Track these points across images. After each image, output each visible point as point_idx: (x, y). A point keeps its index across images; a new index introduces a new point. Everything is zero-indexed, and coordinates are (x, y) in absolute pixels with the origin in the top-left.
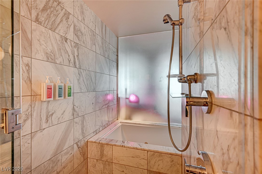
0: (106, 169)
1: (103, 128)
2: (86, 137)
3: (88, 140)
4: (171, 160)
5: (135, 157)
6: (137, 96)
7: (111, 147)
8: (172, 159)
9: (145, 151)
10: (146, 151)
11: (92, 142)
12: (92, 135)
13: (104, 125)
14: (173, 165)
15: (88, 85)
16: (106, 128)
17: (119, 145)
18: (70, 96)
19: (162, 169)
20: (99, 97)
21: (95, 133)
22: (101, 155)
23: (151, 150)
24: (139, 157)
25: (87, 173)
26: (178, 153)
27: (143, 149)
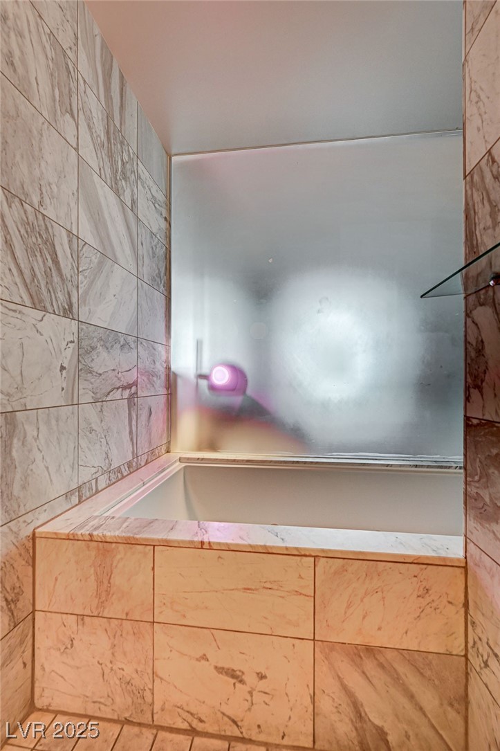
0: (125, 654)
1: (114, 480)
2: (29, 518)
3: (37, 531)
4: (421, 589)
5: (256, 589)
6: (236, 370)
7: (145, 554)
8: (424, 583)
9: (305, 559)
10: (310, 556)
11: (56, 537)
12: (62, 505)
13: (115, 465)
14: (428, 610)
15: (34, 275)
16: (123, 477)
17: (183, 542)
19: (379, 629)
20: (93, 348)
21: (75, 500)
22: (98, 595)
23: (330, 551)
24: (276, 587)
25: (30, 680)
26: (449, 556)
27: (297, 549)
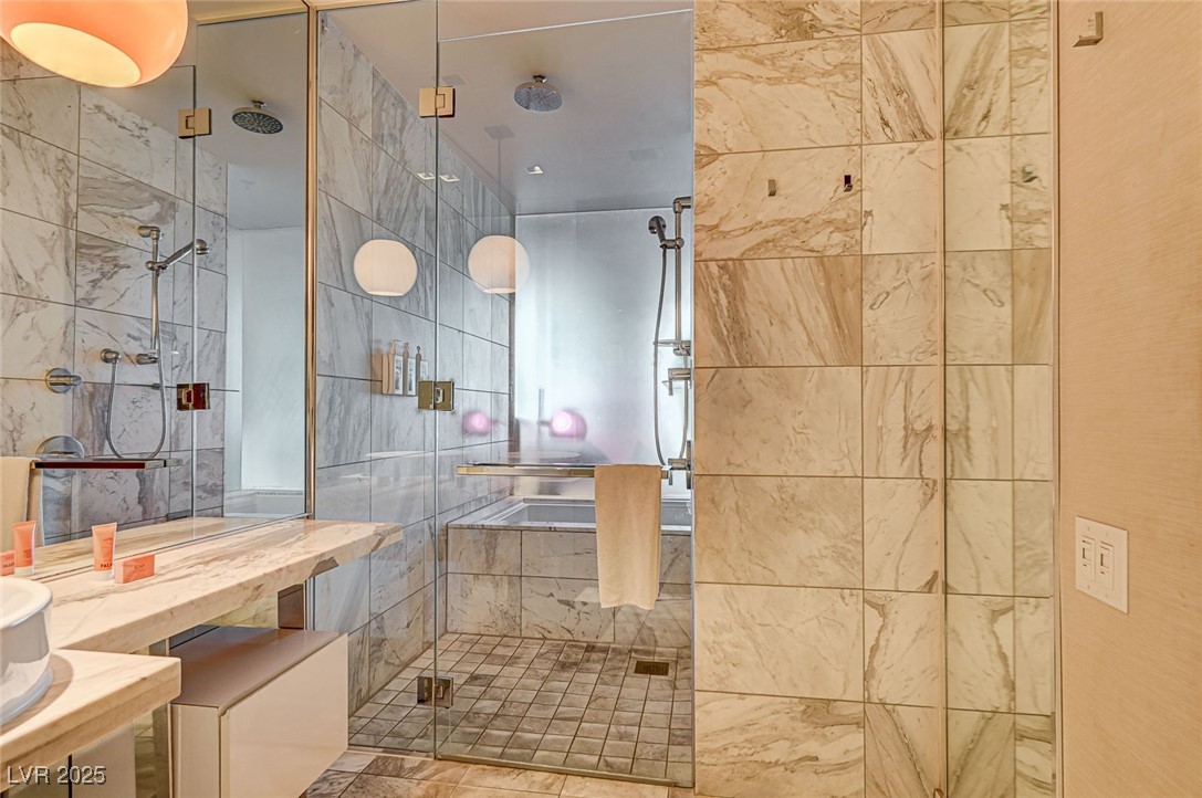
3: (449, 524)
7: (516, 535)
11: (461, 527)
13: (479, 496)
17: (540, 527)
22: (487, 562)
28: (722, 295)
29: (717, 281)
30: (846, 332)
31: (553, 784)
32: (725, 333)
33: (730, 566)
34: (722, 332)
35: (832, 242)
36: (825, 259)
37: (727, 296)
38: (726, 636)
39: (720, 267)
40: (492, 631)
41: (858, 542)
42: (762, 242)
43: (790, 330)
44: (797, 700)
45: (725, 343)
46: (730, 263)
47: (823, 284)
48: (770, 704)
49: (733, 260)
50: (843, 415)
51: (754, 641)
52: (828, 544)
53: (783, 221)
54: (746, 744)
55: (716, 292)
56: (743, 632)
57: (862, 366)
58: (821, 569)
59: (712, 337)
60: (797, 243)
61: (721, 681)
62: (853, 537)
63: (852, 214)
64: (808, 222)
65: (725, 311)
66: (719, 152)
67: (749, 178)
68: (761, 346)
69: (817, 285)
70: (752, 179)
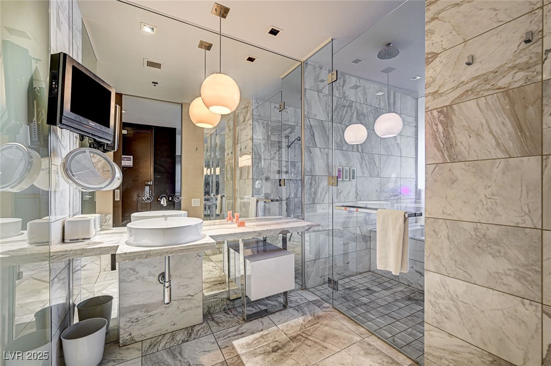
15: (370, 169)
18: (354, 179)
20: (384, 184)
28: (440, 126)
29: (437, 119)
30: (528, 134)
31: (364, 334)
32: (442, 145)
33: (444, 266)
34: (440, 145)
35: (516, 79)
36: (510, 91)
37: (443, 126)
38: (441, 301)
39: (438, 112)
40: (387, 276)
41: (537, 271)
42: (464, 92)
43: (483, 138)
44: (486, 353)
45: (441, 151)
46: (445, 109)
47: (508, 107)
48: (468, 347)
49: (446, 106)
50: (524, 189)
51: (458, 310)
52: (511, 268)
53: (478, 76)
54: (452, 361)
55: (436, 125)
56: (451, 302)
57: (542, 155)
58: (505, 281)
59: (434, 148)
60: (488, 86)
61: (438, 323)
62: (533, 267)
63: (533, 55)
64: (497, 72)
65: (442, 135)
66: (439, 53)
67: (456, 60)
68: (463, 149)
69: (503, 109)
70: (458, 60)
